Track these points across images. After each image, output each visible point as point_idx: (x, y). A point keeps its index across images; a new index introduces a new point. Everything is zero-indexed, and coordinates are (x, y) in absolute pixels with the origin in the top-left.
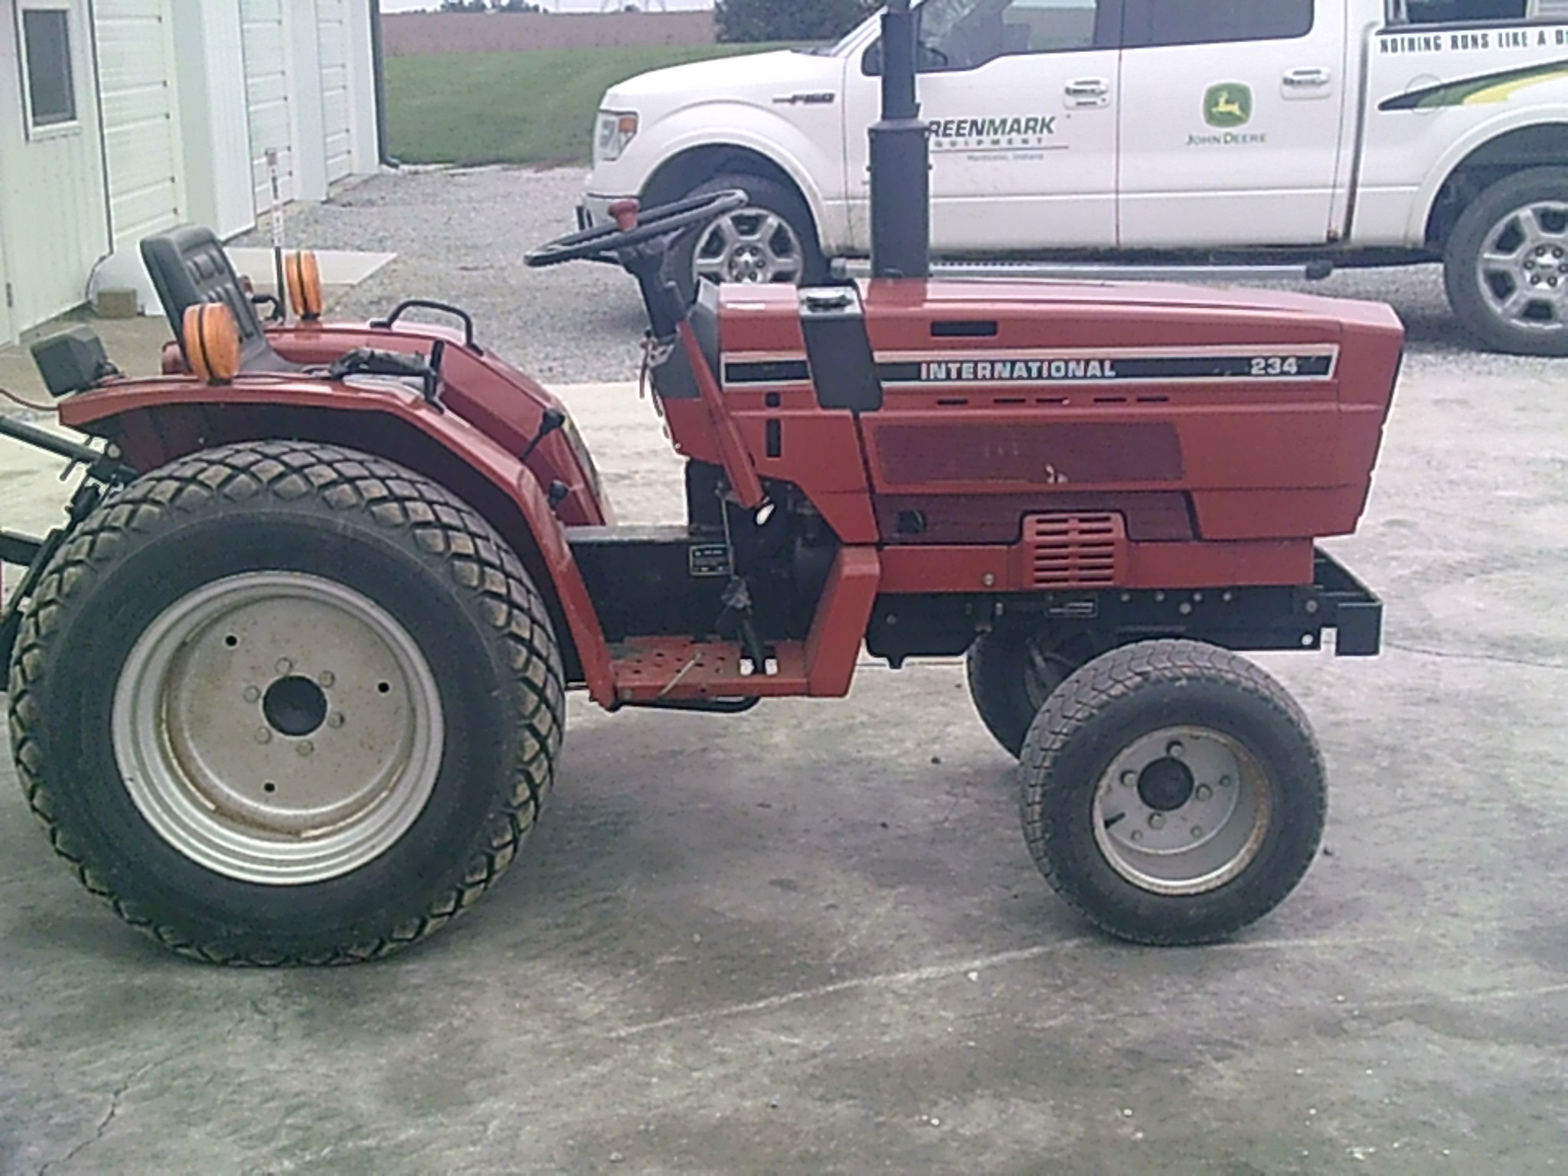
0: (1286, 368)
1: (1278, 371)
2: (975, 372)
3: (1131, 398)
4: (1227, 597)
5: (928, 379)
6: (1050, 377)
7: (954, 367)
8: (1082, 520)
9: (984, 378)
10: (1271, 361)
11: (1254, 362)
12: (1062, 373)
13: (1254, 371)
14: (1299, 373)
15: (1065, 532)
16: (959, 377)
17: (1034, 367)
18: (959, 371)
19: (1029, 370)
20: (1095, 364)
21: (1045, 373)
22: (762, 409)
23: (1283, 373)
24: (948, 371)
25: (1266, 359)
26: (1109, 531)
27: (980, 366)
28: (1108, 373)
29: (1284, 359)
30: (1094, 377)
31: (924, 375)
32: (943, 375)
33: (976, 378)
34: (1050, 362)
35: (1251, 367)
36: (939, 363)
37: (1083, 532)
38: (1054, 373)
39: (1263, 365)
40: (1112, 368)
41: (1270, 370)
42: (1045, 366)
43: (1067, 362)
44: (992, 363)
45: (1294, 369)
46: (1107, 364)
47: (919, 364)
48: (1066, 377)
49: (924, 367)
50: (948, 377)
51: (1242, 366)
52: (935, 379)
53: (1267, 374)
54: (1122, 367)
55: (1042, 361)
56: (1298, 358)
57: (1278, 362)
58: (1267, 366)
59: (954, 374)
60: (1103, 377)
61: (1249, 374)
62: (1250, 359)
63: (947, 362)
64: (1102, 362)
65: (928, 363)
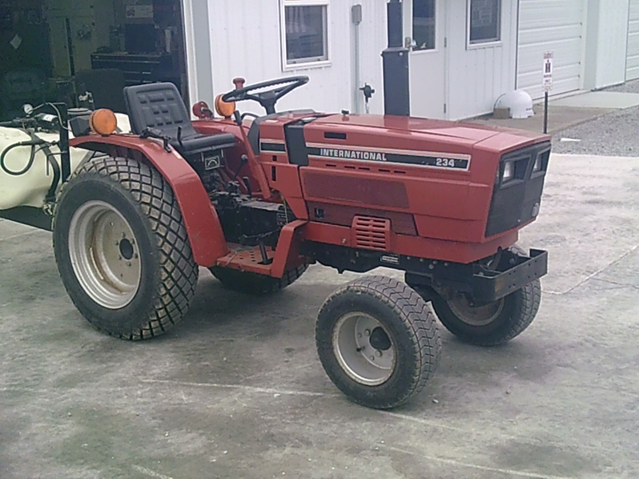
0: (450, 164)
1: (446, 165)
2: (338, 154)
3: (392, 171)
4: (446, 264)
5: (323, 155)
6: (363, 159)
7: (331, 151)
8: (375, 221)
9: (341, 157)
10: (444, 160)
11: (438, 160)
12: (367, 158)
13: (438, 164)
14: (455, 167)
15: (367, 225)
16: (333, 156)
17: (358, 153)
18: (333, 153)
19: (356, 155)
20: (379, 155)
21: (362, 157)
22: (271, 162)
23: (449, 166)
24: (329, 153)
25: (442, 159)
26: (383, 227)
27: (340, 151)
28: (384, 159)
29: (449, 160)
30: (379, 160)
31: (321, 154)
32: (327, 154)
33: (338, 157)
34: (364, 152)
35: (436, 162)
36: (327, 149)
37: (374, 226)
38: (365, 157)
39: (441, 161)
40: (385, 157)
41: (444, 164)
42: (362, 153)
43: (369, 153)
44: (344, 150)
45: (453, 165)
46: (383, 155)
47: (320, 149)
48: (369, 159)
49: (322, 150)
50: (329, 156)
51: (432, 161)
52: (325, 156)
53: (442, 166)
54: (389, 157)
55: (361, 151)
56: (455, 160)
57: (447, 160)
58: (443, 162)
59: (331, 154)
60: (382, 161)
61: (435, 165)
62: (436, 158)
63: (329, 149)
64: (381, 154)
65: (323, 149)
